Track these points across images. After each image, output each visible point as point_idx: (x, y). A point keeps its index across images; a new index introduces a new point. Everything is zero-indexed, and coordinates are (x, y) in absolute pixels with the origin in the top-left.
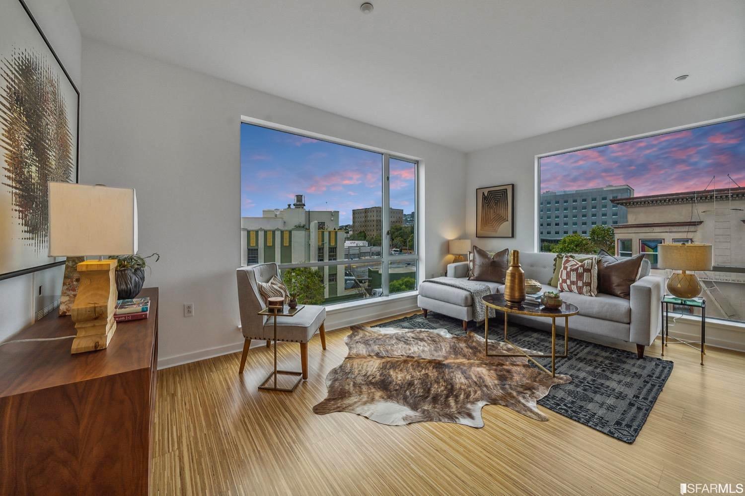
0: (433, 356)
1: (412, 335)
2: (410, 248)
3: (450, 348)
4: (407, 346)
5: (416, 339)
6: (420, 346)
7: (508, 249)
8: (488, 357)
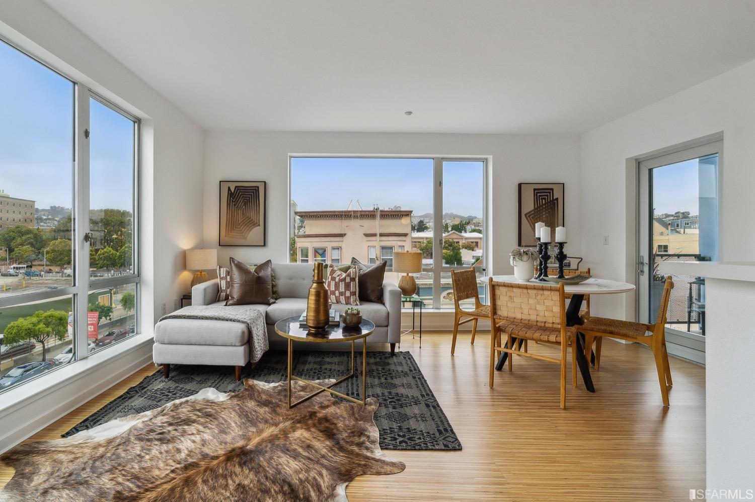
0: (226, 443)
1: (165, 419)
2: (48, 263)
3: (239, 416)
4: (170, 446)
5: (178, 424)
6: (193, 434)
7: (270, 260)
8: (293, 410)
